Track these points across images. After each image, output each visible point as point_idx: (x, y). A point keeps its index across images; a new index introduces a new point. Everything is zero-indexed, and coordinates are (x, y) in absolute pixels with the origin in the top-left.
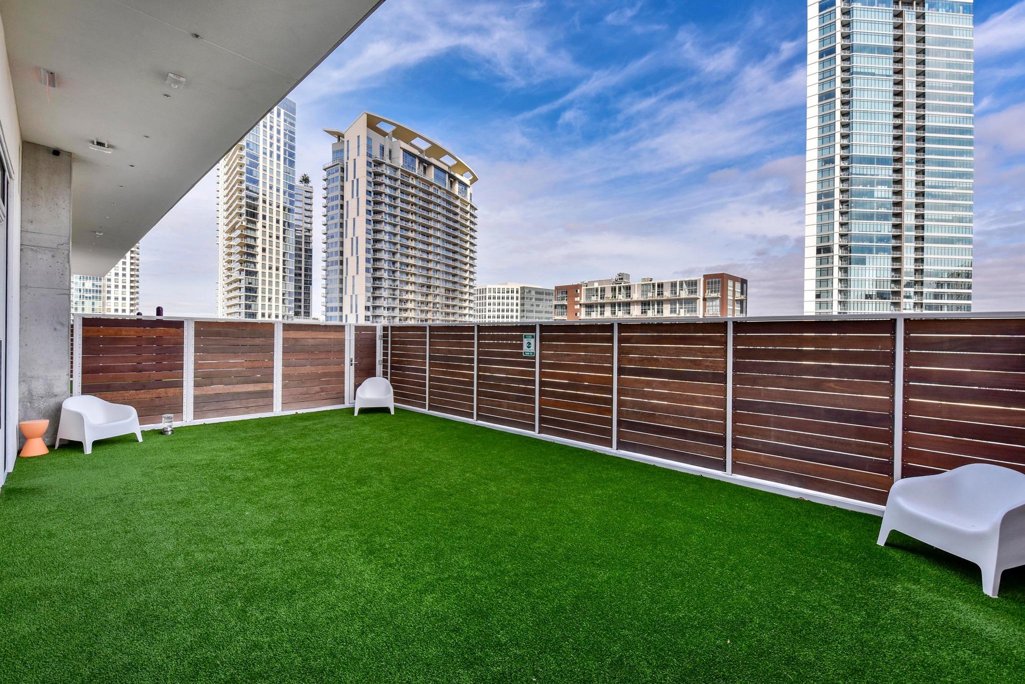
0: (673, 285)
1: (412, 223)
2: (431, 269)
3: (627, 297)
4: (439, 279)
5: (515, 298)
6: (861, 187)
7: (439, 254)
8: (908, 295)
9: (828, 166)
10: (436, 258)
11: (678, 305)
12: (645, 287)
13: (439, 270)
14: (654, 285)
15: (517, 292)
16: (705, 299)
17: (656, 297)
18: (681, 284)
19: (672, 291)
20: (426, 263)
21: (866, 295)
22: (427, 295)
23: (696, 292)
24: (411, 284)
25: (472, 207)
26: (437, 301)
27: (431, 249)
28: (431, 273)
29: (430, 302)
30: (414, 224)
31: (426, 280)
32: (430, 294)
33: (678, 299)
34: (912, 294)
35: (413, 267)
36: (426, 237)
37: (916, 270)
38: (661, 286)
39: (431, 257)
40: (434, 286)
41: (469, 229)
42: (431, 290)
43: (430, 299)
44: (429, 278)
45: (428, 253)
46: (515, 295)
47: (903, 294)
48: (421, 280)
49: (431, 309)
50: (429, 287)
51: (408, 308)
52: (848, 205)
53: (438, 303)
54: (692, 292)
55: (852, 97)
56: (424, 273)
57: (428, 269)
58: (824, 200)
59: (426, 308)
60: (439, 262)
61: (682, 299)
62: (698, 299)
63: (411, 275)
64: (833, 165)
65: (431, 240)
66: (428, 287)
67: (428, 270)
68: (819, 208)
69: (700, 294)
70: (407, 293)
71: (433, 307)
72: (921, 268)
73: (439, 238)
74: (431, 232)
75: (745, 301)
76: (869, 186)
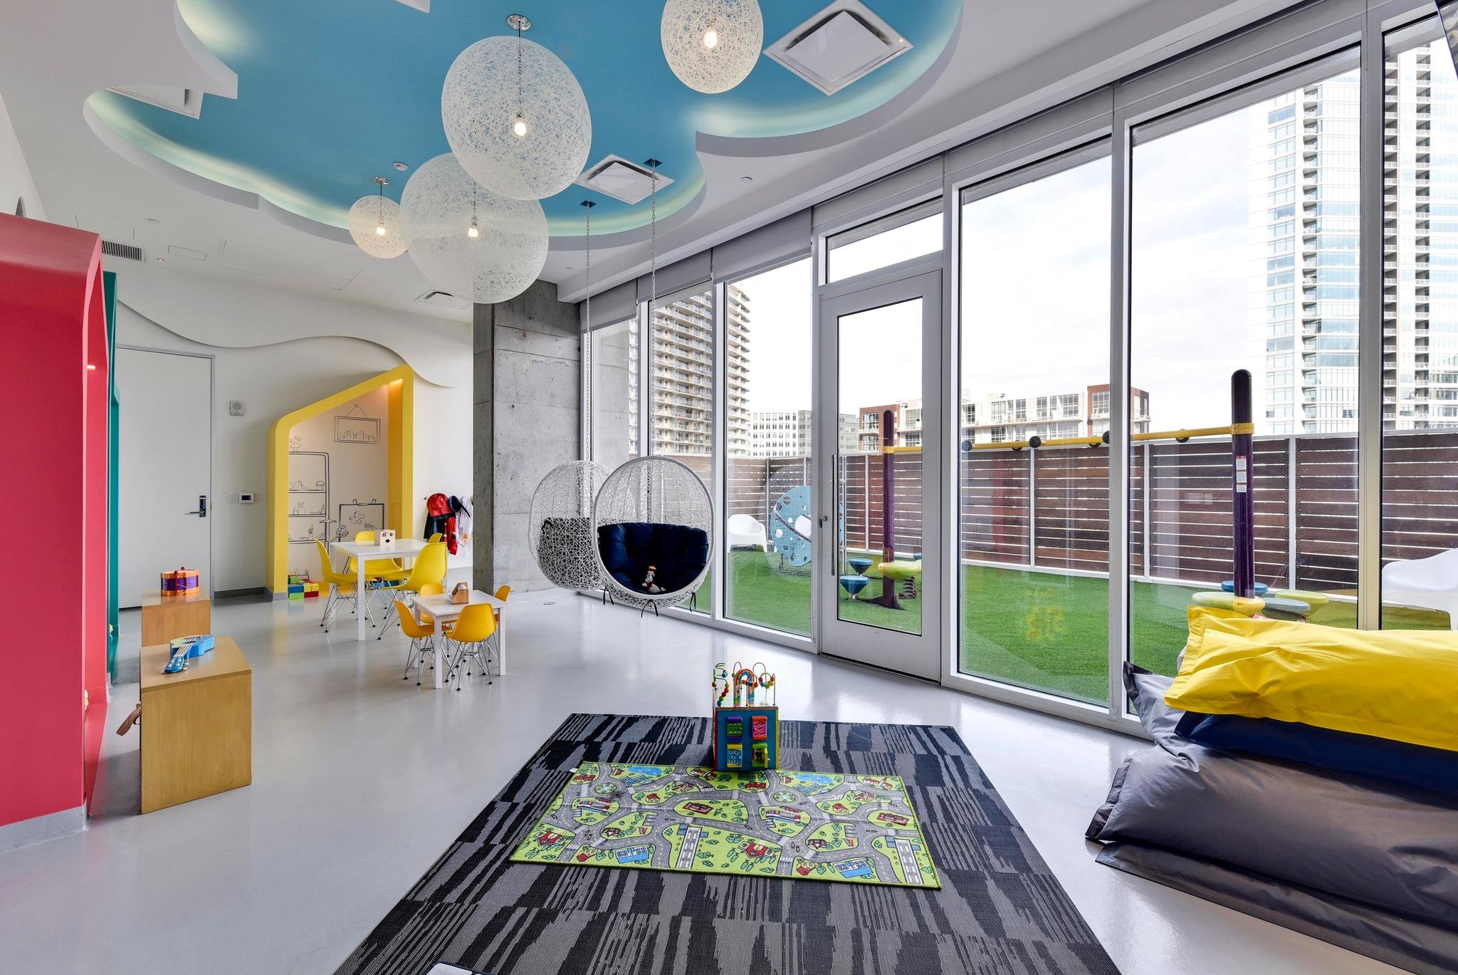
0: (1041, 402)
1: (666, 320)
2: (692, 386)
3: (969, 420)
4: (702, 399)
5: (791, 427)
6: (1334, 249)
7: (702, 364)
8: (1406, 409)
9: (1283, 219)
10: (699, 370)
11: (1048, 430)
12: (997, 406)
13: (702, 388)
14: (1010, 403)
15: (794, 418)
16: (1090, 422)
17: (1014, 421)
18: (1054, 401)
19: (1038, 410)
20: (685, 377)
21: (1345, 411)
22: (687, 423)
23: (1076, 412)
24: (666, 407)
25: (744, 296)
26: (700, 431)
27: (691, 357)
28: (692, 392)
29: (691, 433)
30: (668, 322)
31: (685, 402)
32: (691, 421)
33: (1049, 423)
34: (1412, 409)
35: (669, 384)
36: (684, 341)
37: (1417, 373)
38: (1021, 404)
39: (692, 369)
40: (697, 410)
41: (740, 328)
42: (693, 415)
43: (691, 428)
44: (689, 398)
45: (688, 362)
46: (791, 422)
47: (1398, 409)
48: (679, 402)
49: (693, 443)
50: (689, 411)
51: (663, 442)
52: (1315, 277)
53: (702, 434)
54: (1071, 413)
55: (1321, 114)
56: (683, 391)
57: (688, 386)
58: (1278, 270)
59: (686, 442)
60: (702, 376)
61: (1055, 423)
62: (1080, 421)
63: (666, 395)
64: (1292, 218)
65: (693, 345)
66: (687, 412)
67: (687, 388)
68: (1270, 283)
69: (1083, 415)
70: (661, 421)
71: (696, 441)
72: (1425, 368)
73: (701, 341)
74: (692, 332)
75: (1146, 424)
76: (1346, 247)
